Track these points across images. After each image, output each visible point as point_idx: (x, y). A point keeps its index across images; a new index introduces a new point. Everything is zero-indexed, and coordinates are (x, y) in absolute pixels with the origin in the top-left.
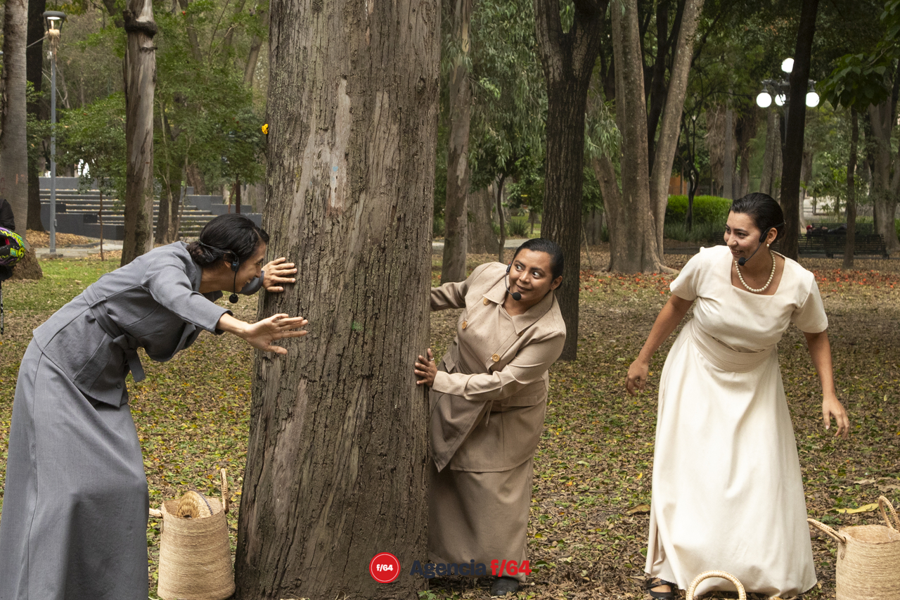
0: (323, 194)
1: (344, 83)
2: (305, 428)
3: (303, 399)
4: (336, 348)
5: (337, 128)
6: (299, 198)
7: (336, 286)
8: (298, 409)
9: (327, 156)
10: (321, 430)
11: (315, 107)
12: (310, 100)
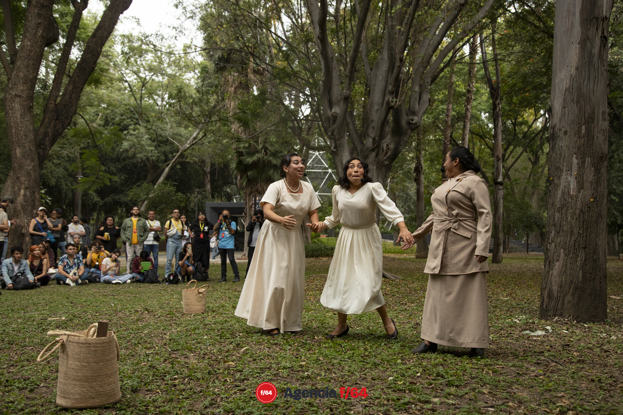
0: (568, 190)
1: (575, 155)
2: (563, 264)
3: (562, 255)
4: (573, 238)
5: (573, 170)
6: (560, 192)
7: (573, 219)
8: (561, 258)
9: (569, 178)
10: (569, 265)
11: (565, 163)
12: (563, 162)
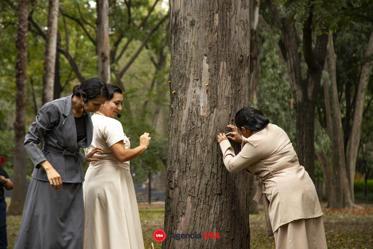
0: (197, 110)
1: (205, 58)
2: (191, 219)
3: (189, 206)
4: (204, 181)
5: (203, 79)
6: (185, 112)
7: (204, 152)
8: (187, 211)
9: (198, 92)
10: (198, 220)
11: (192, 70)
12: (190, 67)
